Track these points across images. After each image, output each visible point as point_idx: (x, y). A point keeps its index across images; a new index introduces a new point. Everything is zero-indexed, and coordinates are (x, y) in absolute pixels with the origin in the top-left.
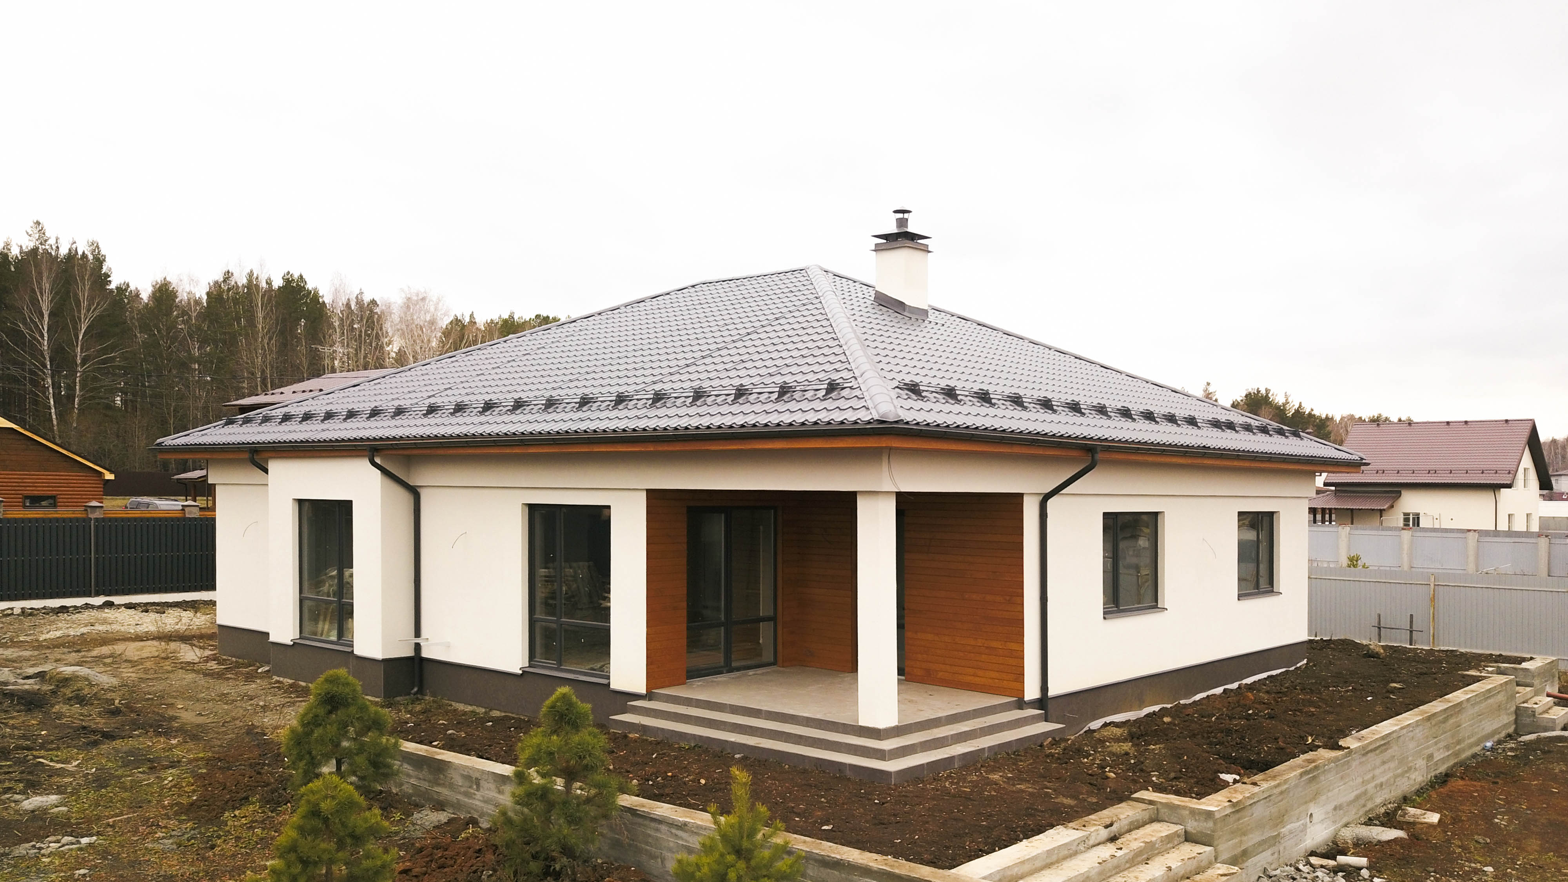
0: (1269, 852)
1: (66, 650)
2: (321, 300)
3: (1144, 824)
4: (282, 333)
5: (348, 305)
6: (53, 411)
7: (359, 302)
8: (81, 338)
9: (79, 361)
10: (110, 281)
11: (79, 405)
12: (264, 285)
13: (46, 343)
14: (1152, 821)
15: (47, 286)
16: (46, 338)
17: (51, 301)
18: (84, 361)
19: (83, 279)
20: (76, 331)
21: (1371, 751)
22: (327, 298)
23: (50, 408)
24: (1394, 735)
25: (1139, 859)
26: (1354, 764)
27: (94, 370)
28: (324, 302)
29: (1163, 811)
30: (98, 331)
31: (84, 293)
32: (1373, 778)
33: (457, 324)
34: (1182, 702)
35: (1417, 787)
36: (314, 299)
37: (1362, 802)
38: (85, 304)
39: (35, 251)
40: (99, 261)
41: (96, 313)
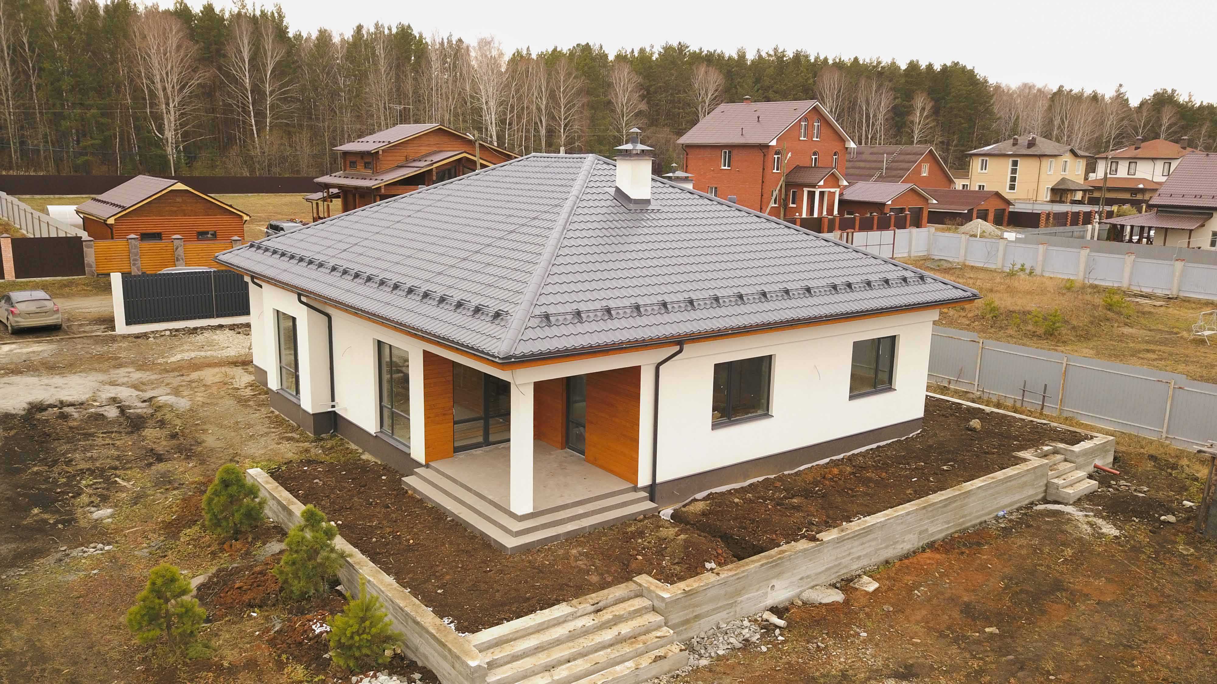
0: (725, 612)
1: (177, 374)
2: (424, 42)
3: (629, 599)
4: (398, 67)
5: (442, 44)
6: (254, 128)
7: (450, 42)
8: (268, 77)
9: (268, 93)
10: (288, 32)
11: (270, 124)
12: (386, 32)
13: (248, 81)
14: (637, 596)
15: (246, 41)
16: (247, 77)
17: (250, 50)
18: (271, 93)
19: (267, 35)
20: (265, 71)
21: (848, 539)
22: (428, 39)
23: (252, 126)
24: (879, 525)
25: (607, 625)
26: (826, 550)
27: (277, 100)
28: (426, 43)
29: (645, 591)
30: (280, 71)
31: (268, 44)
32: (850, 554)
33: (518, 55)
34: (786, 473)
35: (905, 552)
36: (420, 42)
37: (835, 570)
38: (269, 54)
39: (239, 14)
40: (281, 17)
41: (277, 59)
